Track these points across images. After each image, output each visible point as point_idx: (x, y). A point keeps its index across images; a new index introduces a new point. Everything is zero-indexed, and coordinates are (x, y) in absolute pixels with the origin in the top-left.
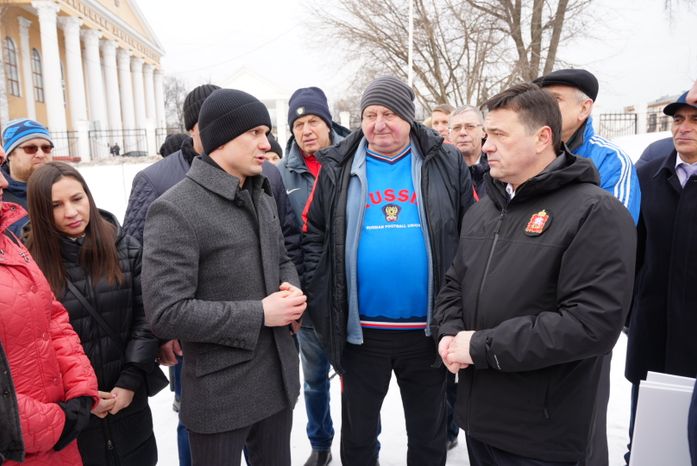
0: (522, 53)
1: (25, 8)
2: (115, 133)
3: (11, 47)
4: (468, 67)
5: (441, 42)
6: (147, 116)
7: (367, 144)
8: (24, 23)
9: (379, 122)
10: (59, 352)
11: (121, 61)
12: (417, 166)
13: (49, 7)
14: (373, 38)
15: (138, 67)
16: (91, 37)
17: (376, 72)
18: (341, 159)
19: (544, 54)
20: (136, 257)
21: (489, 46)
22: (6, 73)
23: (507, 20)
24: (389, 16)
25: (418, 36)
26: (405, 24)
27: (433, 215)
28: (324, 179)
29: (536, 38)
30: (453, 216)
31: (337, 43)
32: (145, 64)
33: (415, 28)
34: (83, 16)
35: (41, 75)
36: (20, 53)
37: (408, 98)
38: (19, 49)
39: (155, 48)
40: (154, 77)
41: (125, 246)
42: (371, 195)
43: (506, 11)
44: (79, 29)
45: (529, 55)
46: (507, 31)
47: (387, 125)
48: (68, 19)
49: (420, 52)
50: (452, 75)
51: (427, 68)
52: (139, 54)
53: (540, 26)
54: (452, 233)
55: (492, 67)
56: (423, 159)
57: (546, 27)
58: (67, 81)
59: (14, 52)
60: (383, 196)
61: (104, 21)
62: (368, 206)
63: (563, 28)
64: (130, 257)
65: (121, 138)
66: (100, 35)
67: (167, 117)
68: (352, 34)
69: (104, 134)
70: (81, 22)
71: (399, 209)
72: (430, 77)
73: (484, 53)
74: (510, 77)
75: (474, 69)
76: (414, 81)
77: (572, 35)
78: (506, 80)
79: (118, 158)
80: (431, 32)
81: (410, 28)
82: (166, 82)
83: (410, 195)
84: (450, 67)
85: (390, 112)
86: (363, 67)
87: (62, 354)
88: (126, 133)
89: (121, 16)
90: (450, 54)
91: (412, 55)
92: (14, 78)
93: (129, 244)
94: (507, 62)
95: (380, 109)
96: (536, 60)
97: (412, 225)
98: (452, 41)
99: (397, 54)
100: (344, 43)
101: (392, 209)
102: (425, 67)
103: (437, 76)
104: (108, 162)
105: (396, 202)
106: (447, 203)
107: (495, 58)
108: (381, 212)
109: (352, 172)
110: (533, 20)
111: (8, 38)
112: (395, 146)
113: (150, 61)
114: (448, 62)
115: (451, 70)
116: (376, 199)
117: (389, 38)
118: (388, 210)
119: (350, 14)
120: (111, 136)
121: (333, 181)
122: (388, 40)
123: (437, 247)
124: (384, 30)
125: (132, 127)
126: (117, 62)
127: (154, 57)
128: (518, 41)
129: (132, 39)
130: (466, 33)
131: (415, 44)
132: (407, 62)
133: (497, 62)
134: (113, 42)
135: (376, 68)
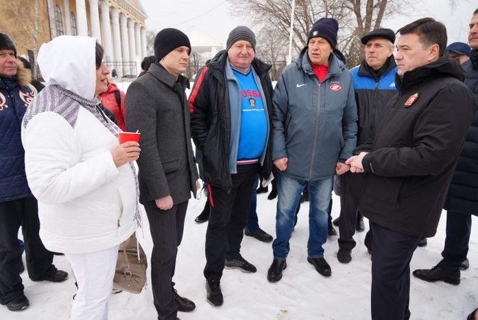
0: (360, 22)
2: (118, 64)
3: (59, 11)
5: (311, 14)
6: (137, 54)
11: (122, 20)
14: (271, 10)
15: (132, 25)
16: (105, 6)
17: (271, 31)
19: (373, 23)
21: (340, 17)
22: (56, 26)
23: (353, 2)
25: (298, 10)
26: (290, 2)
29: (369, 13)
31: (249, 12)
32: (136, 23)
33: (296, 5)
35: (76, 28)
36: (64, 15)
38: (64, 12)
39: (142, 14)
40: (141, 31)
45: (364, 24)
46: (351, 9)
47: (248, 52)
49: (299, 20)
51: (302, 30)
52: (132, 17)
53: (372, 6)
55: (341, 30)
57: (375, 6)
58: (91, 33)
59: (61, 14)
63: (386, 8)
65: (122, 67)
66: (110, 5)
68: (258, 8)
69: (112, 64)
72: (304, 35)
74: (351, 37)
77: (391, 12)
78: (349, 39)
80: (305, 7)
81: (293, 5)
82: (147, 35)
85: (250, 45)
86: (264, 28)
88: (125, 64)
91: (293, 21)
92: (61, 30)
94: (350, 28)
96: (368, 27)
98: (318, 13)
100: (253, 13)
107: (344, 24)
109: (228, 78)
110: (368, 2)
111: (57, 6)
113: (138, 21)
122: (280, 12)
124: (278, 6)
125: (128, 60)
126: (120, 21)
127: (141, 19)
128: (358, 15)
129: (128, 8)
130: (327, 9)
131: (295, 15)
132: (290, 25)
133: (344, 27)
134: (118, 10)
135: (271, 28)
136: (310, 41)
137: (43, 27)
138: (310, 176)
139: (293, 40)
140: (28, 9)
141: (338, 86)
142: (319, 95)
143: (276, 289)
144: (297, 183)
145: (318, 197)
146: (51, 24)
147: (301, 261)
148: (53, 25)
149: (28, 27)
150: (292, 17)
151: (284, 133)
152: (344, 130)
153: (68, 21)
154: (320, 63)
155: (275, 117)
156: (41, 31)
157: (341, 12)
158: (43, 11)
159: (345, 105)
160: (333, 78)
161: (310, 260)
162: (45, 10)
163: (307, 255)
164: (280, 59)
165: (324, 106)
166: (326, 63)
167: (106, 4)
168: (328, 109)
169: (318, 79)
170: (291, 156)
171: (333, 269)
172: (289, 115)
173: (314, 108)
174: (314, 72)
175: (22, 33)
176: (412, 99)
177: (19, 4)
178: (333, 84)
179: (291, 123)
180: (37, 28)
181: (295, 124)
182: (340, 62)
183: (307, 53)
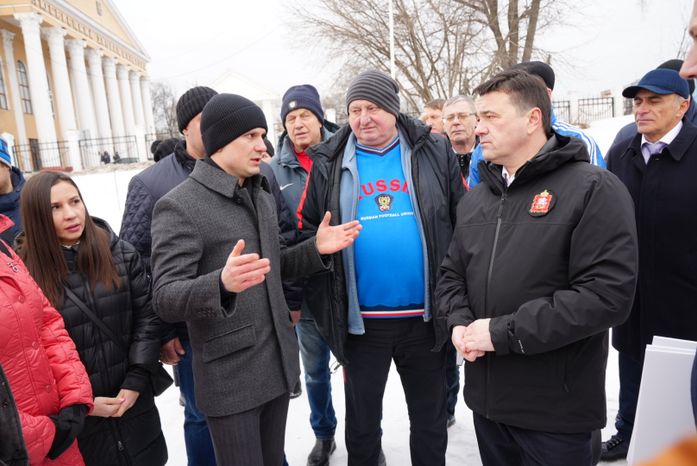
0: (500, 43)
1: (8, 20)
2: (105, 141)
4: (449, 60)
6: (136, 123)
7: (355, 139)
8: (6, 35)
9: (364, 117)
10: (52, 359)
11: (107, 69)
12: (406, 156)
13: (32, 19)
14: (357, 35)
15: (125, 75)
16: (75, 46)
17: (359, 69)
18: (331, 155)
19: (522, 43)
20: (132, 261)
21: (468, 38)
23: (485, 11)
24: (369, 12)
25: (398, 32)
26: (385, 20)
27: (425, 202)
28: (315, 176)
29: (514, 27)
30: (444, 202)
32: (131, 72)
33: (395, 23)
34: (65, 25)
35: (28, 87)
36: (5, 66)
37: (392, 91)
38: (4, 62)
39: (140, 54)
40: (141, 85)
41: (120, 250)
42: (363, 187)
43: (483, 2)
44: (62, 39)
45: (507, 45)
46: (484, 23)
47: (372, 119)
48: (52, 30)
49: (401, 47)
50: (433, 67)
52: (124, 62)
53: (516, 16)
54: (443, 220)
55: (472, 58)
56: (412, 149)
57: (523, 16)
58: (54, 92)
60: (375, 187)
61: (88, 30)
62: (360, 198)
63: (539, 17)
64: (126, 261)
65: (111, 146)
66: (85, 44)
67: (155, 123)
68: (334, 32)
69: (94, 142)
70: (65, 32)
71: (392, 198)
72: (412, 71)
73: (464, 45)
74: (490, 67)
75: (455, 60)
76: (396, 75)
77: (548, 24)
78: (486, 71)
79: (109, 166)
80: (410, 26)
81: (391, 24)
82: (153, 88)
83: (402, 184)
84: (431, 60)
85: (374, 105)
86: (346, 64)
87: (55, 362)
88: (116, 140)
89: (103, 24)
90: (430, 47)
91: (393, 50)
92: (1, 91)
93: (123, 248)
94: (486, 53)
95: (363, 103)
96: (514, 49)
97: (405, 214)
98: (432, 34)
99: (379, 50)
100: (326, 41)
101: (385, 199)
102: (408, 62)
103: (419, 69)
104: (100, 170)
105: (388, 192)
106: (438, 191)
107: (475, 48)
108: (374, 203)
109: (343, 166)
110: (510, 10)
112: (382, 140)
113: (135, 68)
114: (429, 55)
115: (433, 63)
116: (369, 191)
117: (371, 34)
118: (381, 200)
119: (332, 13)
120: (101, 144)
121: (326, 176)
122: (370, 37)
123: (431, 232)
124: (365, 27)
125: (121, 134)
126: (103, 70)
127: (139, 64)
128: (497, 33)
129: (117, 47)
130: (445, 26)
131: (396, 39)
132: (389, 57)
133: (476, 53)
134: (98, 51)
135: (359, 64)
150: (392, 41)
153: (12, 74)
157: (469, 28)
167: (77, 43)
174: (298, 162)
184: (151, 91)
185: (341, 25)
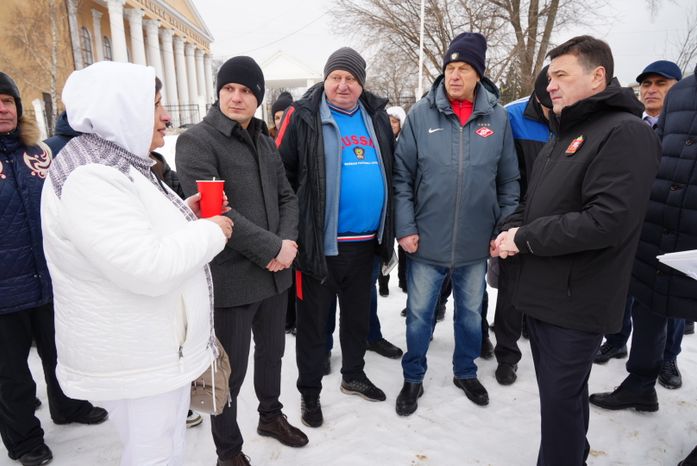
0: (520, 36)
1: (97, 1)
2: (173, 108)
3: (86, 36)
5: (449, 28)
6: (199, 94)
8: (95, 14)
11: (177, 46)
13: (117, 0)
14: (390, 24)
15: (191, 52)
16: (152, 26)
17: (392, 55)
21: (491, 31)
22: (83, 58)
23: (508, 8)
25: (429, 23)
26: (418, 12)
29: (533, 24)
31: (359, 29)
32: (197, 49)
33: (427, 15)
34: (144, 7)
36: (94, 41)
38: (93, 37)
39: (205, 34)
40: (204, 61)
42: (343, 140)
44: (141, 19)
45: (526, 40)
46: (506, 18)
47: (348, 87)
48: (133, 11)
49: (431, 37)
51: (436, 51)
52: (191, 40)
53: (536, 13)
55: (492, 50)
57: (541, 14)
59: (89, 40)
61: (163, 12)
62: (343, 148)
63: (557, 16)
65: (178, 113)
66: (159, 24)
68: (372, 21)
70: (143, 14)
71: (364, 150)
74: (508, 59)
77: (564, 22)
78: (505, 62)
79: (175, 130)
80: (441, 18)
81: (422, 15)
86: (382, 51)
88: (182, 108)
89: (178, 10)
91: (422, 38)
92: (90, 62)
94: (506, 46)
95: (344, 73)
96: (532, 43)
98: (459, 26)
99: (411, 39)
100: (365, 29)
101: (359, 150)
104: (168, 133)
105: (360, 145)
107: (496, 41)
109: (323, 121)
110: (530, 8)
111: (83, 28)
113: (201, 47)
116: (348, 143)
117: (405, 24)
118: (357, 151)
119: (372, 5)
122: (403, 26)
124: (400, 17)
125: (187, 103)
126: (174, 47)
127: (204, 43)
128: (517, 27)
129: (186, 28)
130: (471, 20)
131: (426, 30)
132: (419, 45)
133: (497, 45)
134: (170, 31)
135: (392, 51)
136: (448, 67)
137: (64, 60)
138: (452, 260)
139: (424, 66)
140: (42, 34)
141: (488, 130)
142: (461, 142)
143: (409, 426)
144: (434, 271)
145: (466, 291)
146: (75, 55)
147: (444, 384)
148: (78, 56)
149: (42, 60)
150: (422, 33)
151: (412, 200)
152: (499, 193)
153: (99, 48)
154: (463, 98)
155: (398, 178)
156: (62, 65)
157: (493, 23)
158: (64, 36)
159: (498, 157)
160: (480, 118)
161: (457, 382)
162: (67, 35)
163: (453, 375)
164: (407, 93)
165: (468, 158)
166: (471, 97)
167: (153, 23)
168: (474, 162)
169: (459, 121)
170: (424, 232)
171: (491, 394)
172: (420, 173)
173: (454, 162)
174: (453, 110)
175: (34, 68)
176: (576, 144)
177: (29, 28)
178: (481, 127)
179: (422, 185)
180: (55, 61)
181: (427, 186)
182: (491, 96)
183: (444, 84)
184: (213, 68)
185: (379, 15)
